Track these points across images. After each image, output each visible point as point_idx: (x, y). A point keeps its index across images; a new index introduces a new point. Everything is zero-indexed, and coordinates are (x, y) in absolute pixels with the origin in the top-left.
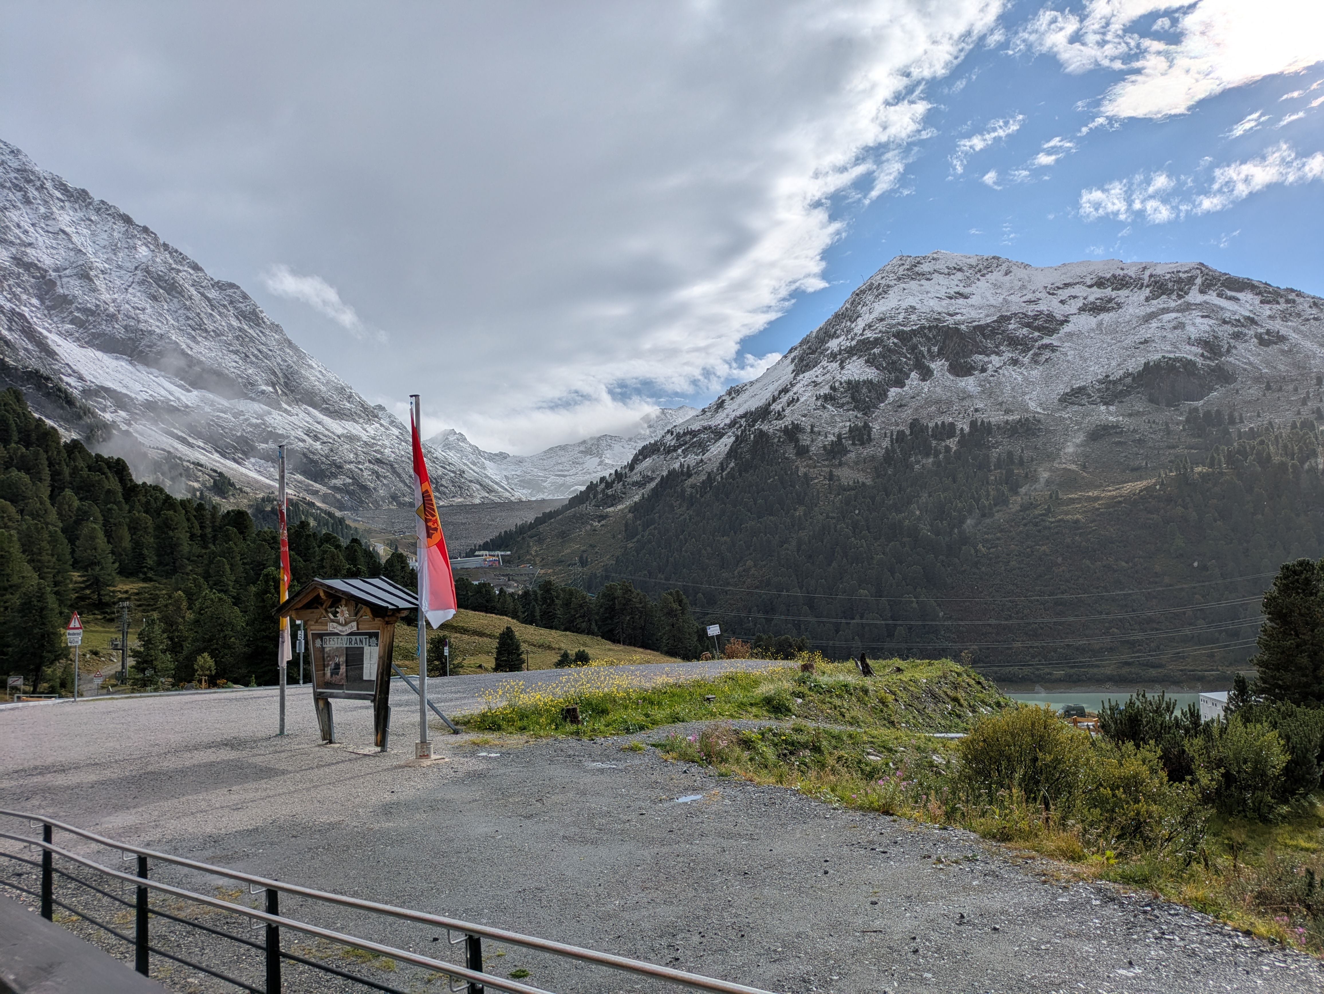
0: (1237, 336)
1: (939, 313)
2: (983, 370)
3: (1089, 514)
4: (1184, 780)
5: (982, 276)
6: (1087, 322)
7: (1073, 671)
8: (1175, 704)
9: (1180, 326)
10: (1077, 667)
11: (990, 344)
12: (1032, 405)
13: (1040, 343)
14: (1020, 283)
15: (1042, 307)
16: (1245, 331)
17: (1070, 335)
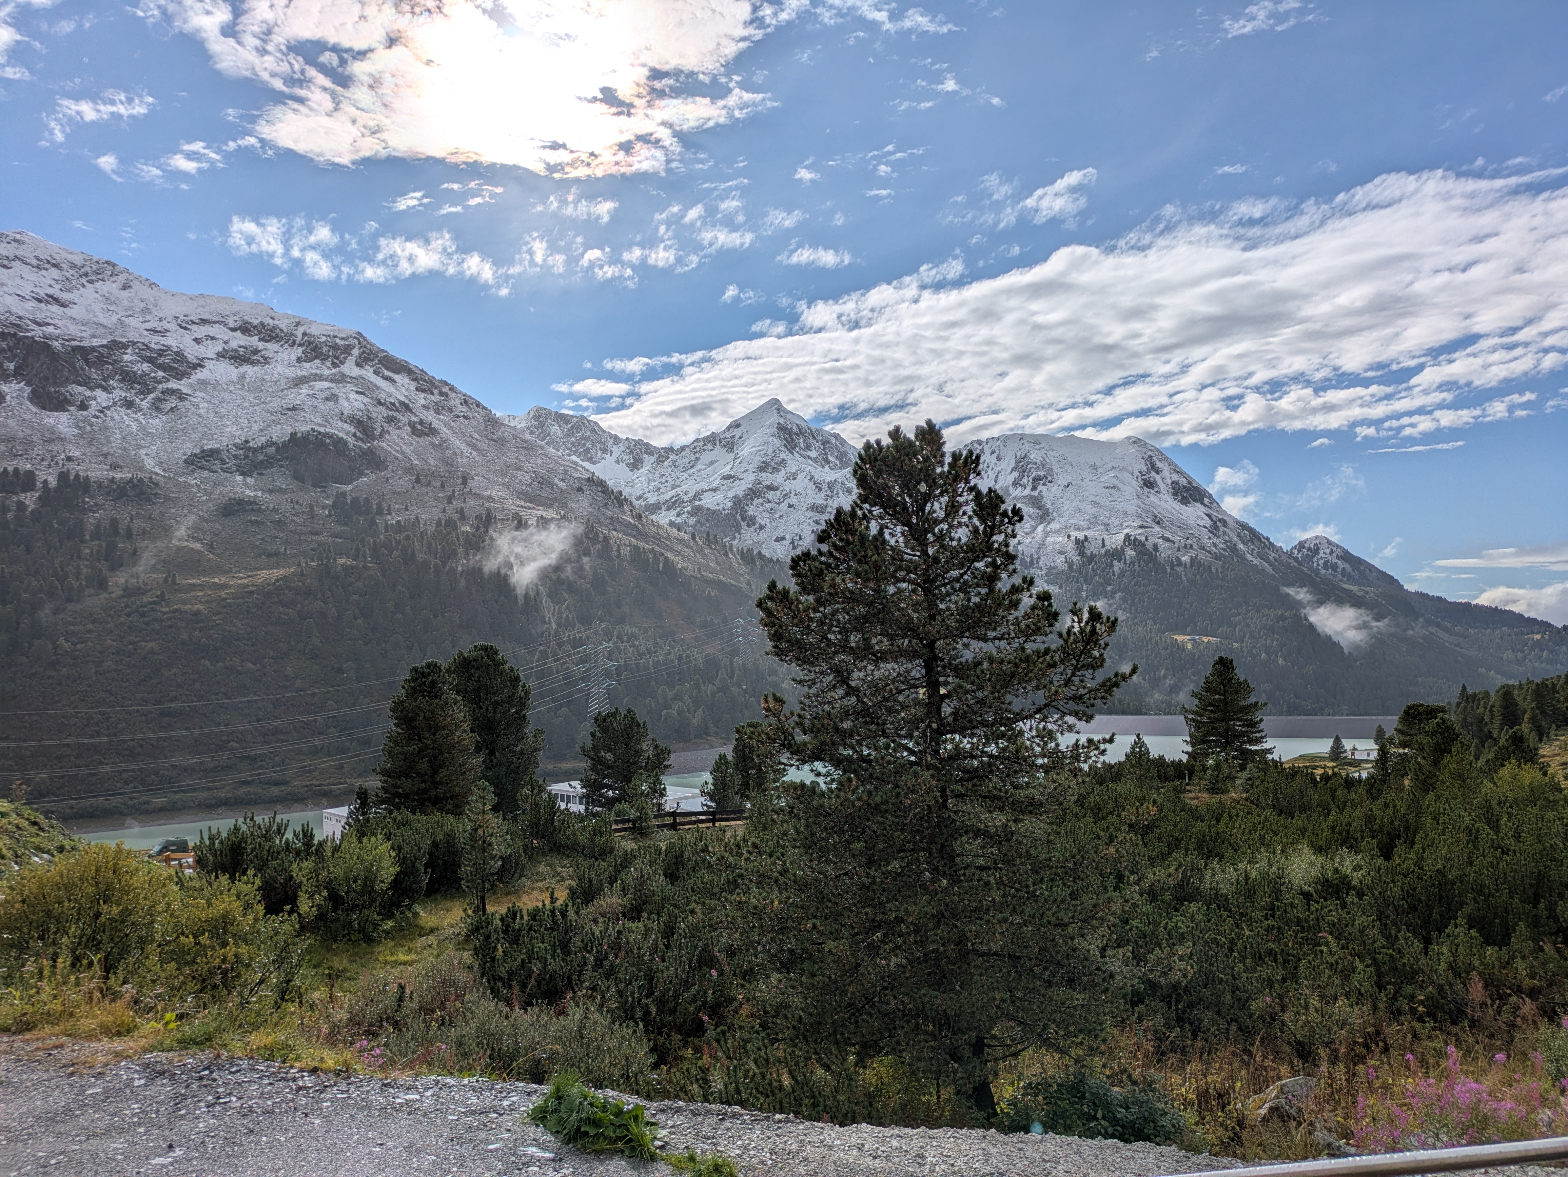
0: (390, 420)
1: (20, 318)
2: (83, 407)
3: (213, 605)
4: (282, 911)
5: (89, 282)
6: (226, 371)
7: (177, 796)
8: (287, 825)
9: (332, 398)
10: (183, 791)
11: (94, 374)
12: (149, 463)
13: (165, 386)
14: (143, 305)
15: (171, 341)
16: (400, 416)
17: (204, 383)
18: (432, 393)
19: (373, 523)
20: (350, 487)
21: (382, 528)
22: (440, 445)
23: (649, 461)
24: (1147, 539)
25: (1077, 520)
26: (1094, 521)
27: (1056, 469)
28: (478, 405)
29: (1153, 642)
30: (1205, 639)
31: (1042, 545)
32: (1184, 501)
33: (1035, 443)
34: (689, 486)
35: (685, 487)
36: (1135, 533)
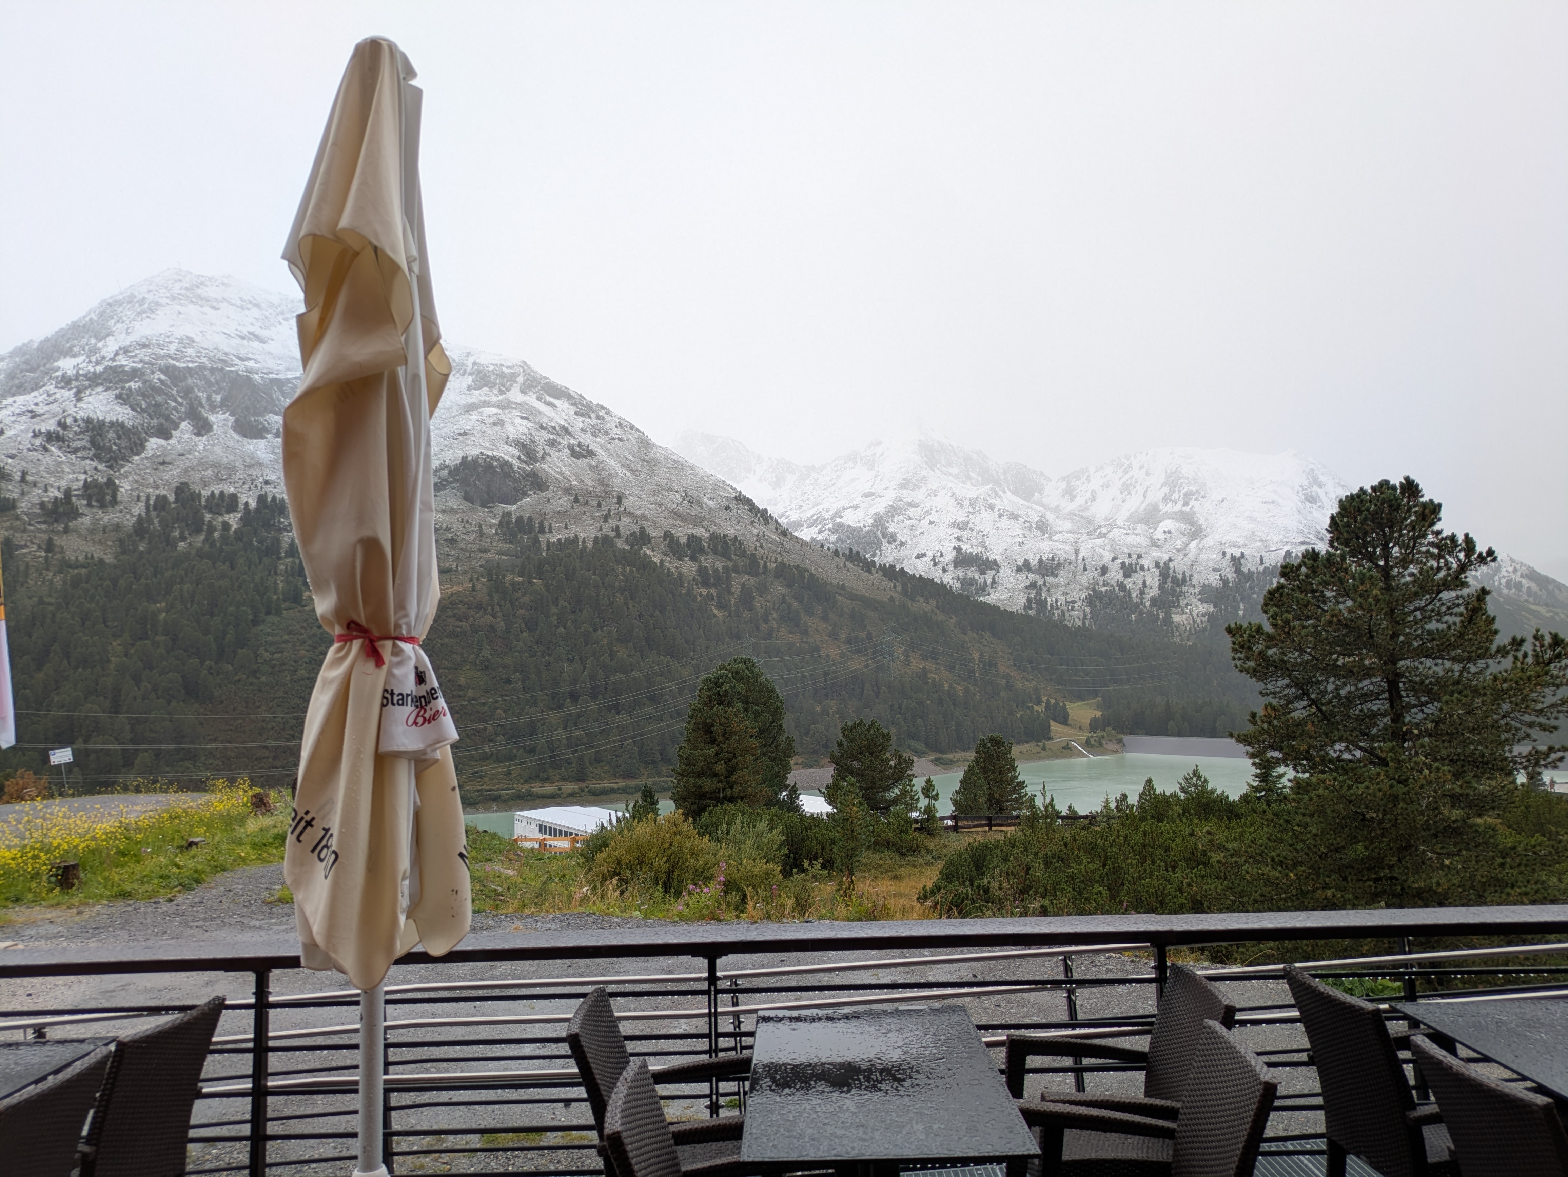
0: (552, 443)
9: (500, 423)
16: (560, 439)
18: (590, 417)
19: (536, 541)
20: (515, 507)
21: (544, 546)
22: (597, 466)
23: (791, 479)
25: (1233, 536)
26: (1251, 537)
27: (1209, 484)
28: (632, 427)
31: (1195, 562)
33: (1187, 457)
34: (830, 504)
35: (826, 505)
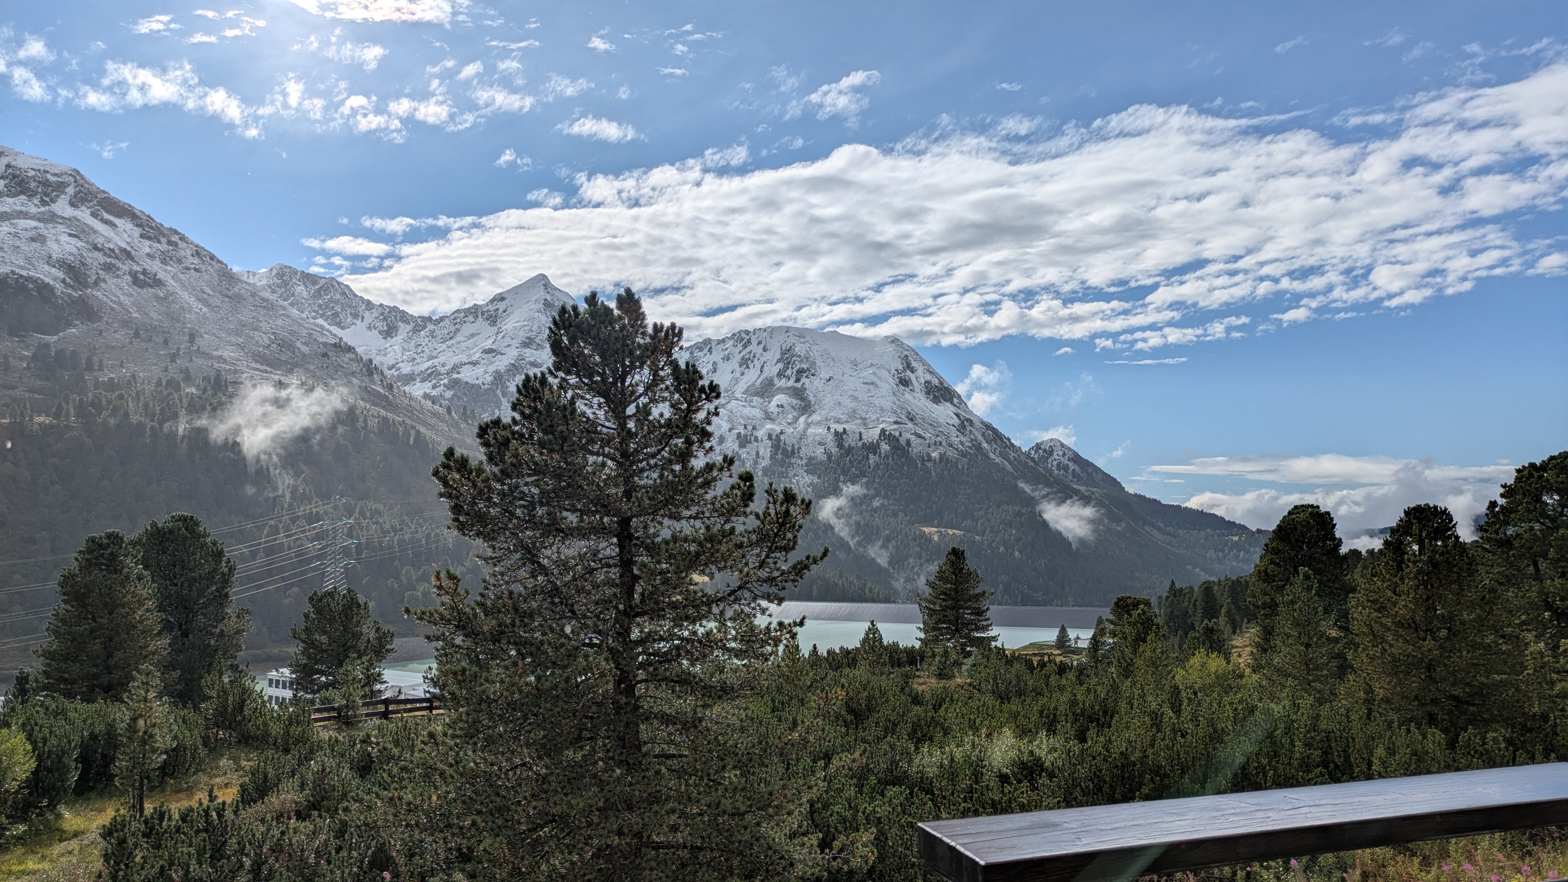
0: (107, 267)
9: (40, 239)
16: (119, 264)
18: (159, 242)
19: (80, 379)
20: (55, 338)
21: (90, 384)
22: (165, 298)
23: (404, 329)
24: (900, 435)
25: (838, 413)
26: (853, 415)
27: (819, 362)
28: (212, 257)
29: (903, 533)
30: (950, 532)
31: (803, 436)
32: (936, 400)
33: (800, 336)
34: (447, 358)
35: (442, 359)
36: (890, 428)
